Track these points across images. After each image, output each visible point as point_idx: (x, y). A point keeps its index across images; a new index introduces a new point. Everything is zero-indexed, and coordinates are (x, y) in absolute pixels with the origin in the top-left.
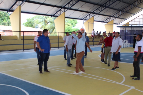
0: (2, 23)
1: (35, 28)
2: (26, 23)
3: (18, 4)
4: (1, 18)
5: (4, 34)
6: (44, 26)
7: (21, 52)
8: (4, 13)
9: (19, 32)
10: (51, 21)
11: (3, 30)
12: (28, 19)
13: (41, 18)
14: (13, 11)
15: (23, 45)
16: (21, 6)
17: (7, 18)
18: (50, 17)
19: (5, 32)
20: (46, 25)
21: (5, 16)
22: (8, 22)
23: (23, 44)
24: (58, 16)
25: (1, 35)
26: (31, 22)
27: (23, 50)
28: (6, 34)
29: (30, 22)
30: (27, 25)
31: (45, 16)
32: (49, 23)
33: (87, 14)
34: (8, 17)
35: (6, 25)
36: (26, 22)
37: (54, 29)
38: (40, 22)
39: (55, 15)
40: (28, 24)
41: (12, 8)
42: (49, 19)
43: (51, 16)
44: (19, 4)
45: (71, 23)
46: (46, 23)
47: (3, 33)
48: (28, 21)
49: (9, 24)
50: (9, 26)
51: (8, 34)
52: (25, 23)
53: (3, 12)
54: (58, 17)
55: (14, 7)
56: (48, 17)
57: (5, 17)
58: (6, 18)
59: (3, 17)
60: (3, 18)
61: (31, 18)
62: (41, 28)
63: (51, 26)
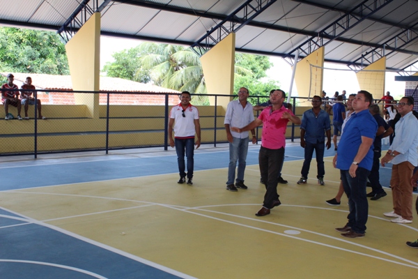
0: (41, 66)
1: (141, 81)
2: (113, 67)
3: (92, 8)
4: (38, 50)
5: (48, 101)
6: (167, 75)
7: (99, 158)
8: (46, 37)
9: (93, 94)
10: (188, 59)
11: (44, 88)
12: (119, 53)
13: (158, 53)
14: (76, 30)
15: (105, 135)
16: (102, 13)
17: (56, 50)
18: (186, 47)
19: (49, 93)
20: (173, 72)
21: (50, 44)
22: (59, 63)
23: (107, 132)
24: (211, 46)
25: (42, 103)
26: (127, 64)
27: (107, 149)
28: (55, 100)
29: (123, 64)
30: (116, 73)
31: (170, 46)
32: (181, 65)
33: (304, 38)
34: (59, 49)
35: (54, 73)
36: (112, 65)
37: (196, 86)
38: (156, 64)
39: (204, 41)
40: (118, 68)
41: (73, 21)
42: (183, 53)
43: (192, 44)
44: (96, 7)
45: (250, 66)
46: (174, 66)
47: (44, 96)
48: (118, 59)
49: (61, 70)
50: (61, 74)
51: (59, 100)
52: (109, 65)
53: (45, 34)
54: (213, 48)
55: (79, 16)
56: (180, 49)
57: (49, 48)
58: (53, 51)
59: (44, 47)
60: (45, 52)
61: (127, 52)
62: (159, 83)
63: (189, 77)
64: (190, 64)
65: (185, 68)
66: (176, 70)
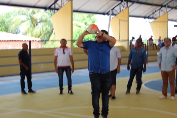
1: (14, 33)
6: (31, 29)
10: (44, 18)
13: (24, 14)
18: (43, 10)
20: (34, 26)
24: (58, 9)
26: (4, 23)
29: (1, 23)
31: (31, 10)
32: (40, 22)
33: (116, 3)
37: (50, 36)
38: (23, 22)
39: (53, 7)
42: (40, 14)
43: (45, 8)
45: (84, 22)
46: (34, 23)
54: (59, 11)
56: (38, 12)
61: (4, 15)
62: (25, 34)
63: (44, 30)
64: (45, 21)
65: (42, 24)
66: (37, 25)
